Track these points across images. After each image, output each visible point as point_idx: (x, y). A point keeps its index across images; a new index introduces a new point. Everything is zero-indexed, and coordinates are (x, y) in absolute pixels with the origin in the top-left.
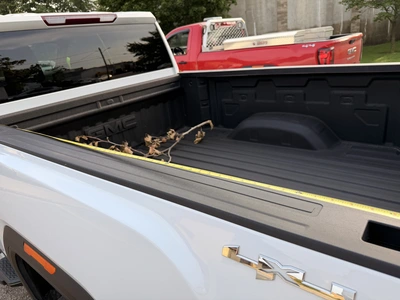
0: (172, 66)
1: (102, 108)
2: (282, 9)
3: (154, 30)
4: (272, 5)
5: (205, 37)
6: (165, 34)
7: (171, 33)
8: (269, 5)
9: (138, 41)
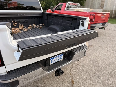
0: (41, 10)
1: (19, 16)
2: (103, 3)
4: (100, 1)
5: (66, 6)
8: (99, 1)
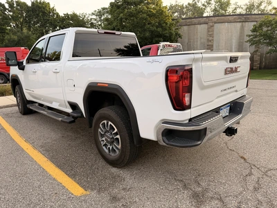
2: (210, 43)
3: (135, 43)
4: (204, 40)
5: (159, 51)
6: (141, 47)
7: (144, 48)
9: (123, 48)
